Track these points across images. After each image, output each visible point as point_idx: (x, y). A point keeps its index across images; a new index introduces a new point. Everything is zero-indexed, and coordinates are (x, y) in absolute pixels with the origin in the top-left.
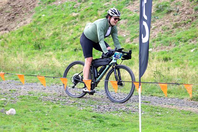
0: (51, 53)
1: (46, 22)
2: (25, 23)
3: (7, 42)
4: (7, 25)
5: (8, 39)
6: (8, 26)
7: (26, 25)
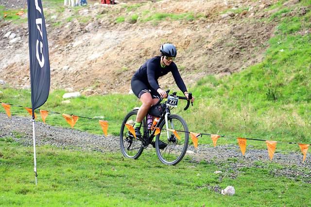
0: (292, 106)
1: (285, 60)
2: (254, 62)
3: (228, 89)
4: (228, 65)
5: (228, 85)
6: (230, 66)
7: (256, 64)
